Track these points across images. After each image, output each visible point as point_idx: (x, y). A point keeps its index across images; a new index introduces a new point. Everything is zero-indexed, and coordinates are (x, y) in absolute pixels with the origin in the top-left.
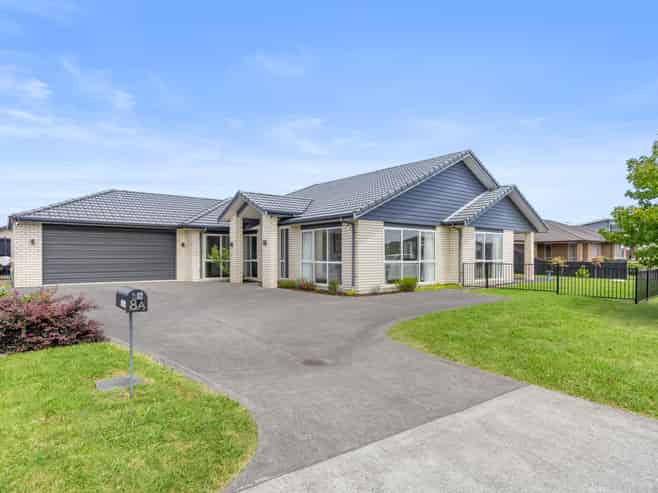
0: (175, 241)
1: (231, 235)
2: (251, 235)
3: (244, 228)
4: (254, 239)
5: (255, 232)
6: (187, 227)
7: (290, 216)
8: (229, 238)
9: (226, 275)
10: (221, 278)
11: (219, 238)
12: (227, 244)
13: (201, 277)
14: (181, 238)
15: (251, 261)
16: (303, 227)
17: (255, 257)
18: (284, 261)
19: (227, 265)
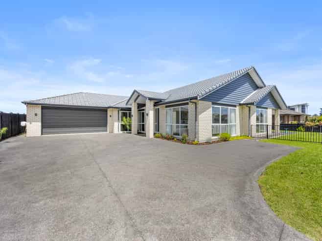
0: (107, 114)
1: (132, 112)
2: (141, 112)
3: (138, 108)
4: (143, 113)
5: (143, 110)
6: (112, 108)
7: (160, 100)
8: (131, 113)
9: (130, 130)
10: (128, 132)
11: (127, 113)
12: (130, 116)
13: (119, 131)
14: (109, 113)
15: (142, 123)
16: (166, 107)
17: (143, 122)
18: (157, 123)
19: (130, 126)
